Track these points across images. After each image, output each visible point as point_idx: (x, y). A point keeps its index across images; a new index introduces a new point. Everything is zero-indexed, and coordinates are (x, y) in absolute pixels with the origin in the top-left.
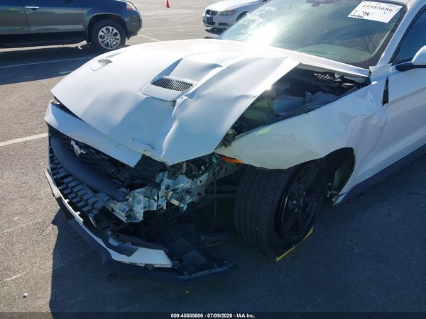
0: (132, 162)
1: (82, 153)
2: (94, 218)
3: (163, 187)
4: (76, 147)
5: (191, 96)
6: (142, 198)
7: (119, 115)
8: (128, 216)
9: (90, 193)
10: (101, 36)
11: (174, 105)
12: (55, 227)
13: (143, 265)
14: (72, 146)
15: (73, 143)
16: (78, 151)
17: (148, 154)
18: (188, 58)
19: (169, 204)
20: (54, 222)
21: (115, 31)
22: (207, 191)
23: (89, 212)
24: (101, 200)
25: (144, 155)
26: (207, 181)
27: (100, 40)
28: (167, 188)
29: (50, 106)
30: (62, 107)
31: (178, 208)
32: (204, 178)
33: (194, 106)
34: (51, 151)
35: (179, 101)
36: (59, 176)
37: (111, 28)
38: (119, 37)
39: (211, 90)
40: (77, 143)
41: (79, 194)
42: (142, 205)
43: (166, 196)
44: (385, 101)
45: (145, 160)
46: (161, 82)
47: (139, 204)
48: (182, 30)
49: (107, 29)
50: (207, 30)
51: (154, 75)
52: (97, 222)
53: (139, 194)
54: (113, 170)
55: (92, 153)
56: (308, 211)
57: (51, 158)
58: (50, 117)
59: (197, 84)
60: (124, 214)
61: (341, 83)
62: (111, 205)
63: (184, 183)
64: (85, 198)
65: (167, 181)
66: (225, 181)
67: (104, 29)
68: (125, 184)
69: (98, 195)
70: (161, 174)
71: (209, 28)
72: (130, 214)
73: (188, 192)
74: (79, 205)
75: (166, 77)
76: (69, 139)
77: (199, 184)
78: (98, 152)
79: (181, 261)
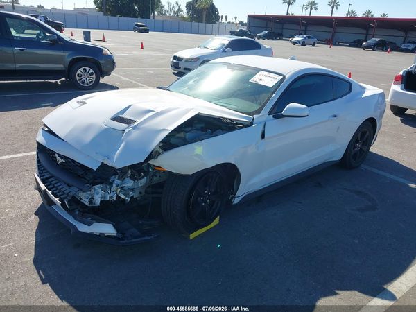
0: (95, 167)
1: (63, 162)
2: (68, 202)
3: (114, 185)
4: (58, 158)
5: (134, 128)
6: (100, 190)
7: (89, 137)
8: (91, 202)
9: (67, 187)
10: (78, 75)
11: (123, 133)
12: (37, 217)
13: (98, 234)
14: (56, 158)
15: (56, 155)
16: (60, 160)
17: (105, 162)
18: (136, 105)
19: (118, 197)
20: (36, 214)
21: (91, 71)
22: (146, 192)
23: (65, 198)
24: (73, 191)
25: (102, 163)
26: (146, 184)
27: (78, 78)
28: (117, 186)
29: (40, 132)
30: (50, 132)
31: (124, 200)
32: (143, 181)
33: (135, 134)
34: (39, 162)
35: (126, 131)
36: (45, 177)
37: (87, 69)
38: (94, 76)
39: (146, 125)
40: (59, 155)
41: (59, 187)
42: (100, 195)
43: (116, 191)
44: (263, 136)
45: (103, 166)
46: (117, 118)
47: (98, 195)
48: (152, 72)
49: (84, 69)
50: (174, 73)
51: (113, 114)
52: (69, 205)
53: (98, 188)
54: (82, 173)
55: (69, 162)
56: (214, 207)
57: (38, 166)
58: (40, 138)
59: (139, 121)
60: (87, 200)
61: (235, 124)
62: (80, 194)
63: (129, 183)
64: (63, 190)
65: (117, 181)
66: (160, 185)
67: (82, 69)
68: (90, 182)
69: (72, 188)
70: (113, 177)
71: (176, 72)
72: (91, 200)
73: (132, 190)
74: (58, 194)
75: (120, 116)
76: (54, 153)
77: (140, 185)
78: (73, 161)
79: (124, 234)
